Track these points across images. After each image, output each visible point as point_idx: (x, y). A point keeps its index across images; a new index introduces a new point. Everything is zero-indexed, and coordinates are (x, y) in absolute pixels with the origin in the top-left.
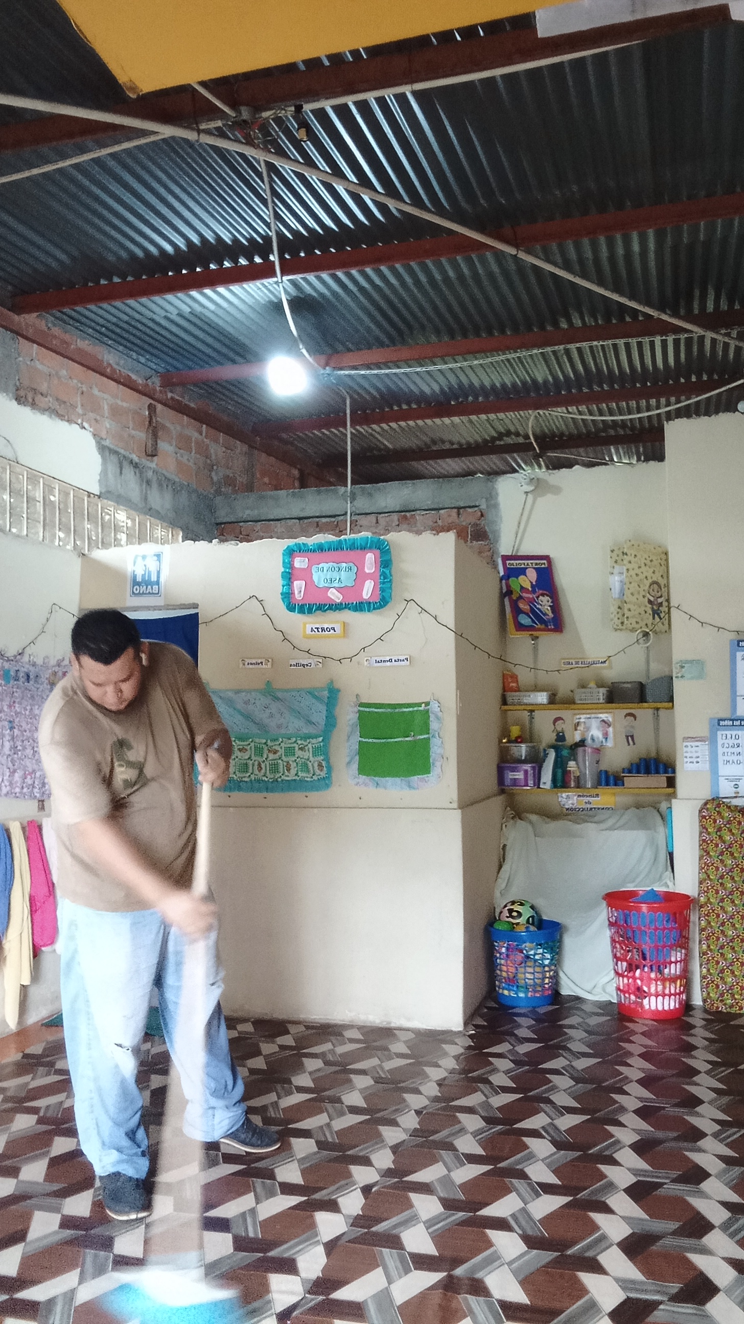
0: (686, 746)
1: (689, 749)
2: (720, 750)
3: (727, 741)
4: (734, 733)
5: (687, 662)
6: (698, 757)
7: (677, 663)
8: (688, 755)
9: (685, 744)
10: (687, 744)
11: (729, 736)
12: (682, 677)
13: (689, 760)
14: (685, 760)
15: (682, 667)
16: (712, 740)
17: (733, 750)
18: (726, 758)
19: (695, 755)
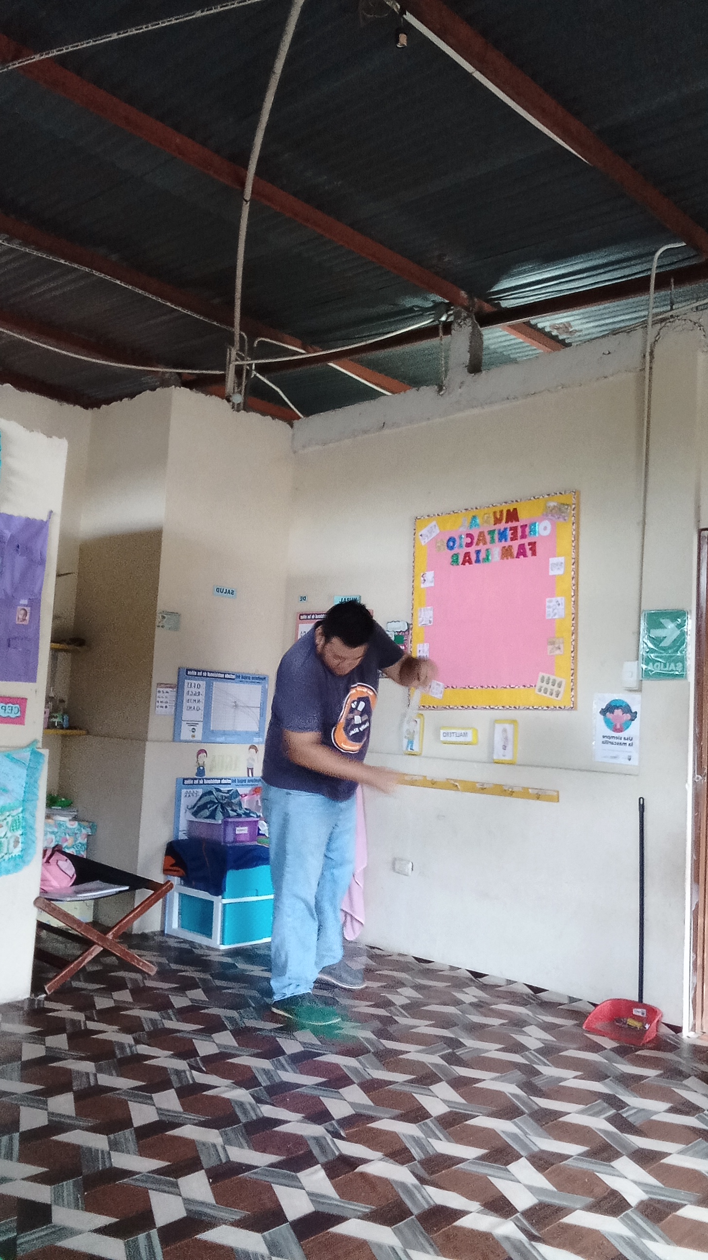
0: (159, 692)
1: (161, 694)
2: (186, 697)
3: (191, 690)
4: (197, 682)
5: (168, 613)
6: (167, 702)
7: (160, 613)
8: (160, 700)
9: (158, 689)
10: (161, 690)
11: (193, 685)
12: (162, 626)
13: (160, 704)
14: (157, 704)
15: (164, 617)
16: (179, 687)
17: (196, 698)
18: (189, 704)
19: (164, 700)
